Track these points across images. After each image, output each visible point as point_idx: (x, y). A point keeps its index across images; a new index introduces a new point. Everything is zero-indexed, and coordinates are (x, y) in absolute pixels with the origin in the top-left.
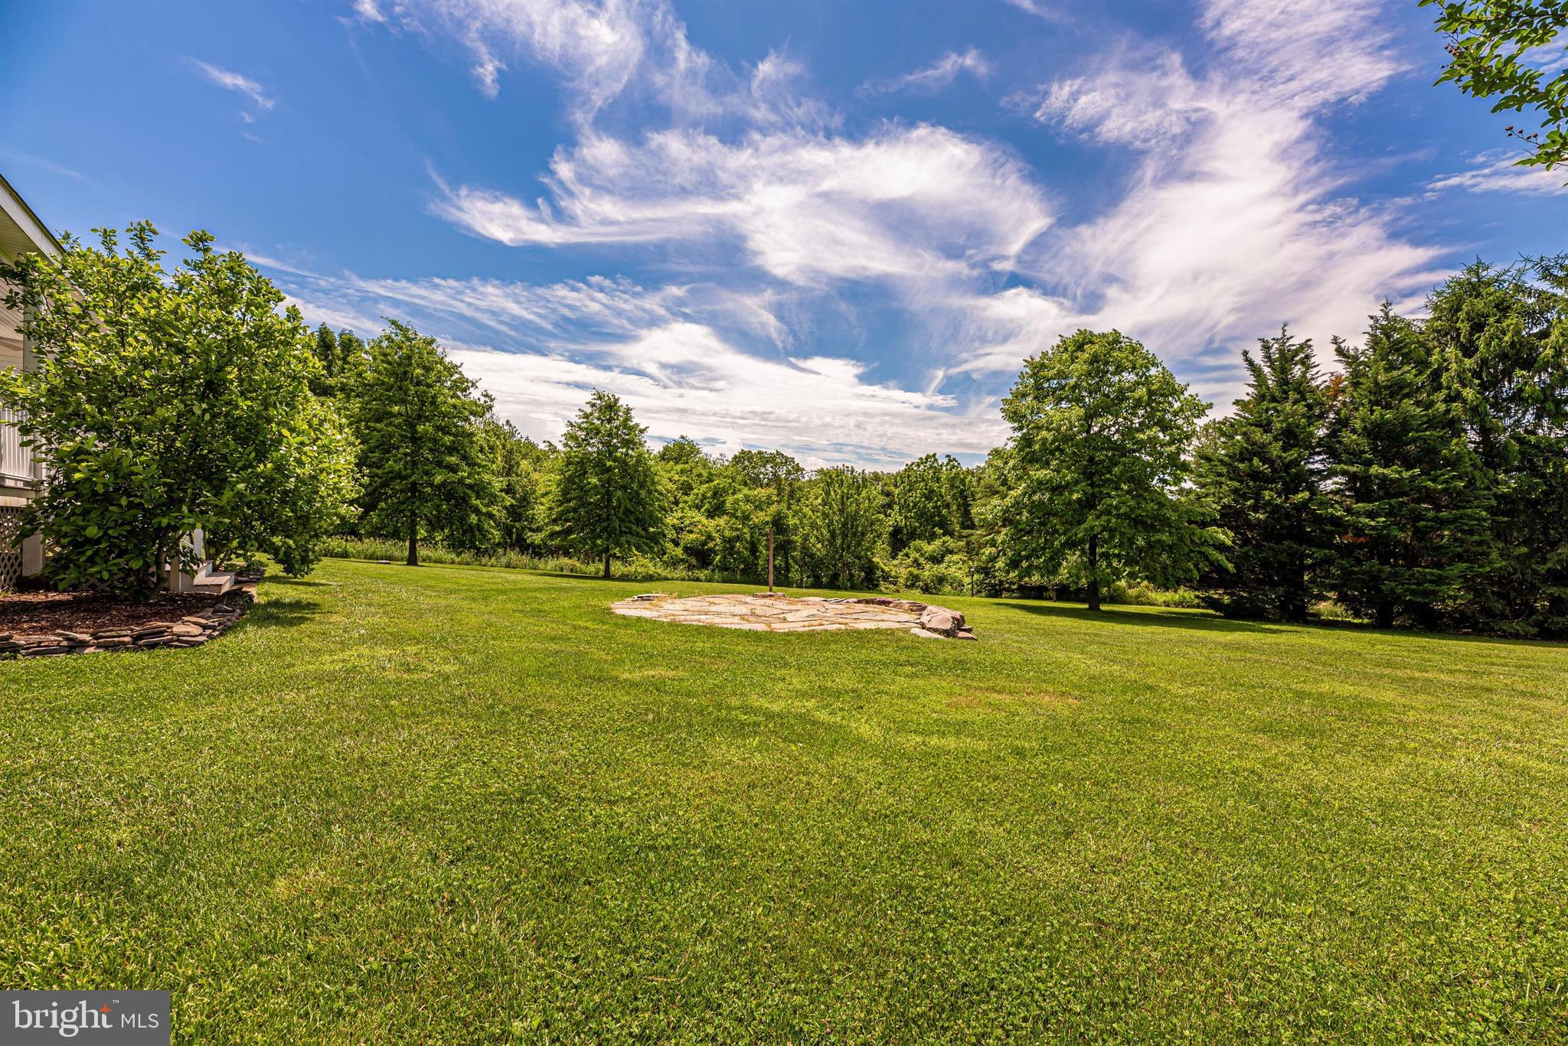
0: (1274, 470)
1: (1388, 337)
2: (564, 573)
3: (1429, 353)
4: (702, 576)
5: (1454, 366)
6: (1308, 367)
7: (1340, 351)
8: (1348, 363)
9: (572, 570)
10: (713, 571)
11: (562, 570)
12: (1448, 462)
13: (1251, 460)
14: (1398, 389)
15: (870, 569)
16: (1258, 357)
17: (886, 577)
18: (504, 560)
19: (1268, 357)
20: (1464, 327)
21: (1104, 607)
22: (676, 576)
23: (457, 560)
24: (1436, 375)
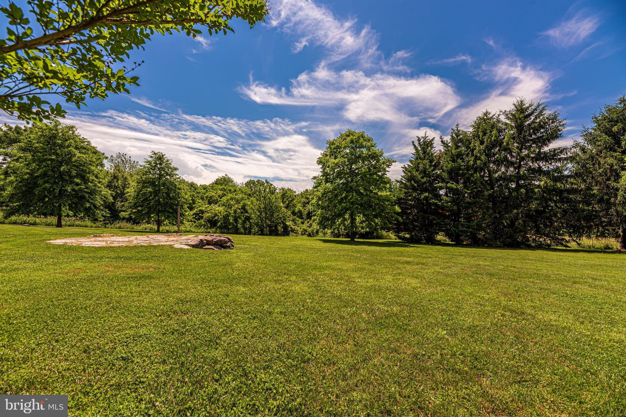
0: (418, 186)
1: (457, 137)
2: (147, 230)
3: (470, 143)
4: (211, 231)
5: (477, 148)
6: (431, 148)
7: (442, 142)
8: (445, 146)
9: (150, 230)
10: (216, 229)
11: (146, 229)
12: (473, 182)
13: (411, 182)
14: (460, 155)
15: (286, 227)
16: (417, 144)
17: (293, 231)
18: (118, 225)
19: (420, 144)
20: (481, 134)
21: (355, 240)
22: (199, 231)
23: (95, 225)
24: (472, 151)
